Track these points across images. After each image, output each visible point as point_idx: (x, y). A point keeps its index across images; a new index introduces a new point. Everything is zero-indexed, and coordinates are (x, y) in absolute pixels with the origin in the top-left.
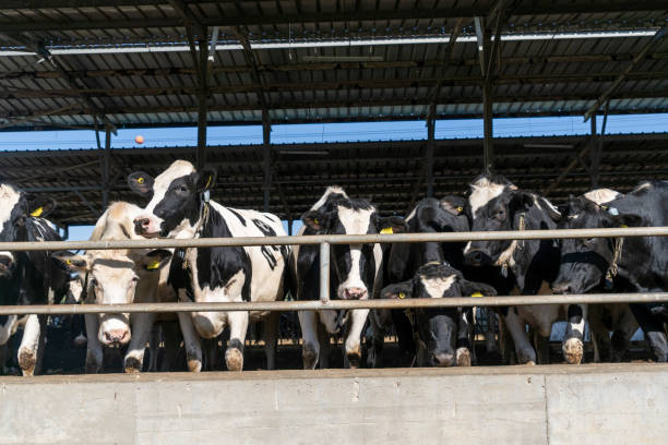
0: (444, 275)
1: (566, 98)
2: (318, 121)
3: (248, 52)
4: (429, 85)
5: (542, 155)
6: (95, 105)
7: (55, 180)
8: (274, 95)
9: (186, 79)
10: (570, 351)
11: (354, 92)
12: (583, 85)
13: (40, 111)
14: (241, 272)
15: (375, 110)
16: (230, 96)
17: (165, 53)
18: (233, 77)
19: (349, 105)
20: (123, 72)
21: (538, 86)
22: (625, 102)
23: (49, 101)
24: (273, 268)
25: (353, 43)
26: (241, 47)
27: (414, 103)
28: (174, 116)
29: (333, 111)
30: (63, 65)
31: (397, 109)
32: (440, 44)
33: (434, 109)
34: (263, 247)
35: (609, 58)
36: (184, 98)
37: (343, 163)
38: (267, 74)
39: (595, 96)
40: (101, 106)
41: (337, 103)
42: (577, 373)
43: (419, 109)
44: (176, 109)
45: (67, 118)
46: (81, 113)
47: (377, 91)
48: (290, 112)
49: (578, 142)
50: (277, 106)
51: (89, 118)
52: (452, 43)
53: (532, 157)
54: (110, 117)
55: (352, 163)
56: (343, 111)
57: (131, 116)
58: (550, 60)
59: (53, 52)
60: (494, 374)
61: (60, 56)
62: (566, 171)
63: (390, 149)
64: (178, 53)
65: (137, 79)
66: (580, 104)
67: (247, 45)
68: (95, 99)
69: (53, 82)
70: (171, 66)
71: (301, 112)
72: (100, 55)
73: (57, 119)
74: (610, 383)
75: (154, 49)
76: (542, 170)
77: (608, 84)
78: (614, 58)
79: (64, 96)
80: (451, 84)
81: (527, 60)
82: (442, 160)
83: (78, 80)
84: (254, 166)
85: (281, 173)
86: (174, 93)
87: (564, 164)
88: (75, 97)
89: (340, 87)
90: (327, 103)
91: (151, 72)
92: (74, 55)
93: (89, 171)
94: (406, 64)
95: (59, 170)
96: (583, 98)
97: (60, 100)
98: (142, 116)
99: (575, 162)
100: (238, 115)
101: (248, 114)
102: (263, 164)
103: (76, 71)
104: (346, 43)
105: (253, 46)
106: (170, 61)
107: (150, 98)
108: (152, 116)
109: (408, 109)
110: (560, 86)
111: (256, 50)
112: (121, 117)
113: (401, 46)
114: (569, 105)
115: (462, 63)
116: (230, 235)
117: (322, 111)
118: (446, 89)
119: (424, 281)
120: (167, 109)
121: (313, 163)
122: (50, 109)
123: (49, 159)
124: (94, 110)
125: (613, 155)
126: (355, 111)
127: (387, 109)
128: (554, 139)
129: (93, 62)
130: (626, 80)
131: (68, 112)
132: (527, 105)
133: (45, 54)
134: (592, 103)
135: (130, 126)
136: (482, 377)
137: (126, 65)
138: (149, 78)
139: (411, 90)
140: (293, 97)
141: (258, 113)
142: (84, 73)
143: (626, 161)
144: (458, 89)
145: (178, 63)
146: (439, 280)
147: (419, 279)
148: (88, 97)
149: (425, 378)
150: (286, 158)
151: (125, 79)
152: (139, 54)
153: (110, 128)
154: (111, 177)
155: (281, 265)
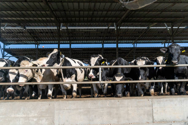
0: (120, 76)
1: (129, 40)
2: (80, 44)
3: (67, 29)
4: (103, 37)
5: (124, 51)
6: (35, 39)
7: (26, 54)
8: (72, 38)
9: (54, 34)
10: (152, 92)
11: (88, 38)
12: (132, 38)
13: (24, 40)
14: (74, 74)
15: (92, 41)
16: (63, 38)
17: (50, 29)
18: (64, 34)
19: (87, 40)
20: (41, 33)
21: (124, 38)
22: (140, 41)
23: (25, 38)
24: (82, 73)
25: (89, 28)
26: (66, 28)
27: (100, 40)
28: (51, 42)
29: (84, 42)
30: (29, 31)
31: (96, 41)
32: (106, 29)
33: (104, 41)
34: (80, 68)
35: (138, 32)
36: (54, 38)
37: (85, 52)
38: (71, 34)
39: (134, 40)
40: (36, 39)
41: (85, 40)
42: (159, 98)
43: (101, 41)
44: (52, 40)
45: (29, 42)
46: (32, 41)
47: (93, 38)
48: (75, 42)
49: (131, 49)
50: (73, 40)
51: (34, 42)
52: (108, 28)
53: (122, 51)
54: (38, 42)
55: (87, 52)
56: (86, 42)
57: (43, 42)
58: (127, 32)
59: (27, 28)
60: (141, 99)
61: (28, 29)
62: (128, 54)
63: (95, 49)
64: (53, 29)
65: (44, 34)
66: (131, 41)
67: (67, 28)
68: (35, 38)
69: (26, 34)
70: (52, 32)
71: (77, 42)
72: (37, 29)
73: (27, 42)
74: (166, 101)
75: (48, 28)
76: (124, 54)
77: (137, 37)
78: (139, 32)
79: (29, 37)
80: (107, 37)
81: (122, 32)
82: (105, 52)
83: (32, 34)
84: (67, 52)
85: (73, 54)
86: (52, 37)
87: (128, 53)
88: (31, 37)
89: (85, 37)
90: (82, 40)
91: (47, 33)
92: (31, 29)
93: (33, 53)
94: (99, 32)
95: (27, 52)
96: (132, 40)
97: (28, 38)
98: (45, 42)
99: (130, 53)
100: (64, 42)
101: (66, 42)
102: (69, 52)
103: (31, 32)
104: (87, 28)
105: (68, 28)
106: (51, 31)
107: (47, 38)
108: (47, 42)
109: (98, 41)
110: (128, 38)
111: (69, 29)
112: (40, 42)
113: (98, 29)
114: (129, 41)
115: (110, 33)
116: (72, 66)
117: (81, 42)
118: (106, 38)
119: (116, 77)
120: (50, 40)
121: (79, 52)
122: (26, 40)
123: (25, 50)
124: (35, 40)
125: (137, 51)
126: (88, 42)
127: (94, 41)
128: (127, 48)
129: (35, 30)
130: (141, 37)
131: (30, 41)
132: (121, 41)
133: (25, 28)
134: (134, 41)
135: (42, 44)
136: (138, 99)
137: (42, 31)
138: (47, 34)
139: (99, 38)
140: (76, 38)
141: (69, 42)
142: (33, 33)
143: (139, 53)
144: (108, 38)
145: (53, 31)
146: (119, 77)
147: (115, 77)
148: (34, 37)
149: (125, 100)
150: (74, 51)
151: (42, 34)
152: (45, 29)
153: (38, 44)
154: (38, 54)
155: (84, 72)
